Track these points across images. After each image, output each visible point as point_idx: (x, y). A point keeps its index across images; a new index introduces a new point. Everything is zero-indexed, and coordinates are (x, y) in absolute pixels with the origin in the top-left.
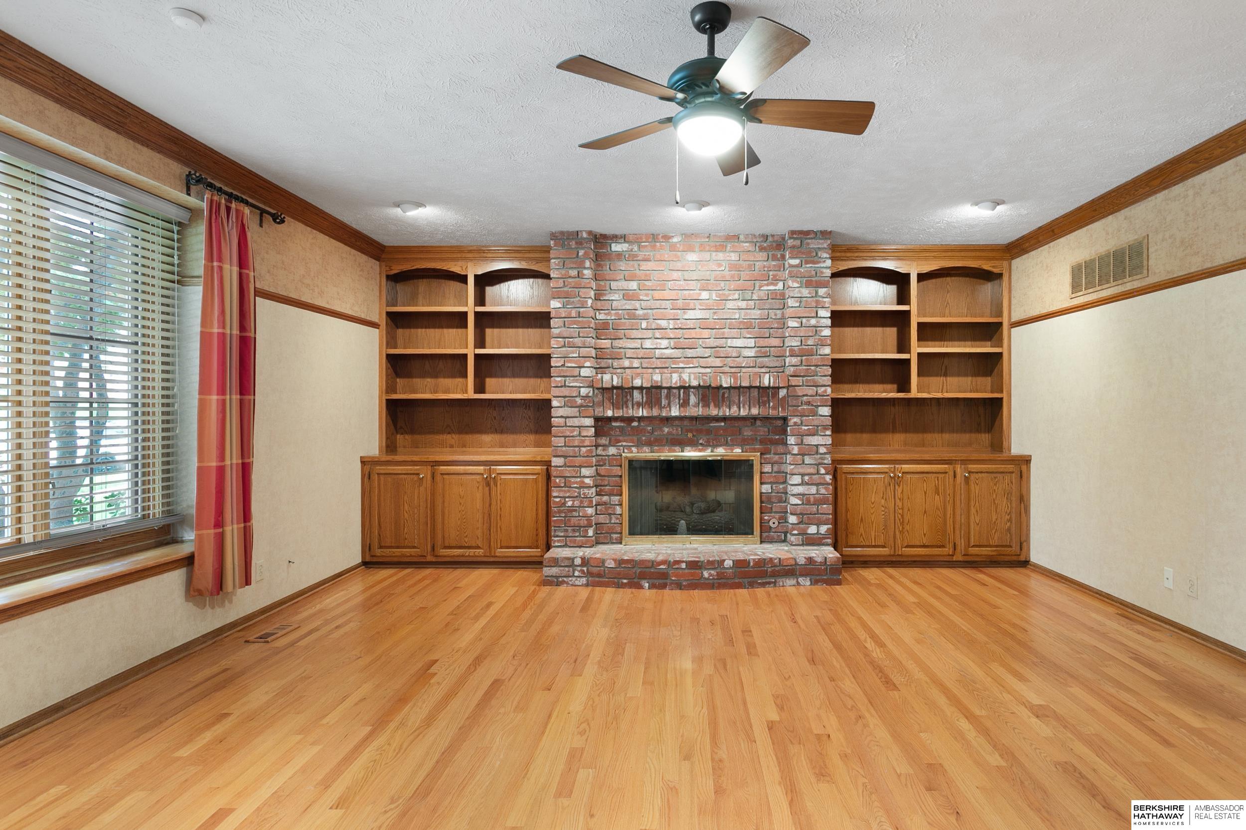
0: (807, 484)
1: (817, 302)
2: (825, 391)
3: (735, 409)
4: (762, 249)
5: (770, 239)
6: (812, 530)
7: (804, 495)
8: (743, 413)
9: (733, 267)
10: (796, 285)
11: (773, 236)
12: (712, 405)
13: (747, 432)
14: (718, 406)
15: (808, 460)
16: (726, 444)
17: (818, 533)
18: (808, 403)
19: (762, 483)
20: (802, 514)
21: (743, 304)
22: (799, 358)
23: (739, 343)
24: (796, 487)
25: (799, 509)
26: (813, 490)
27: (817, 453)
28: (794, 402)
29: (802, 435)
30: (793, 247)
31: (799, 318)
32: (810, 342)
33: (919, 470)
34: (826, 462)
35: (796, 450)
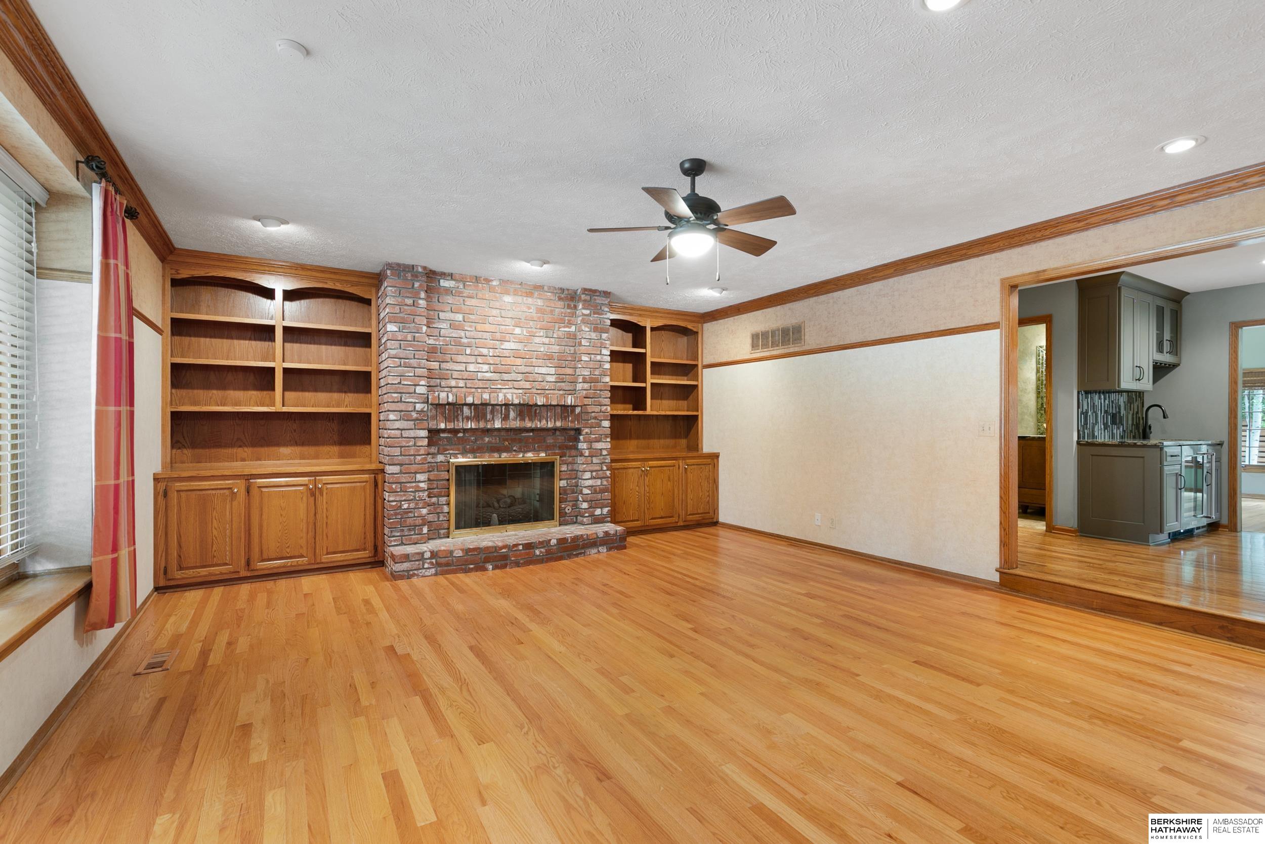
0: (595, 478)
1: (601, 343)
2: (606, 409)
3: (544, 422)
4: (560, 299)
5: (566, 292)
6: (598, 512)
7: (592, 486)
8: (550, 425)
9: (540, 310)
10: (587, 329)
11: (568, 290)
12: (527, 419)
13: (550, 440)
14: (531, 420)
15: (595, 460)
16: (534, 450)
17: (601, 515)
18: (595, 418)
19: (560, 480)
20: (591, 501)
21: (547, 340)
22: (589, 384)
23: (543, 370)
24: (587, 481)
25: (589, 497)
26: (599, 482)
27: (601, 455)
28: (586, 417)
29: (590, 442)
30: (585, 301)
31: (589, 354)
32: (597, 373)
33: (659, 465)
34: (607, 461)
35: (587, 453)
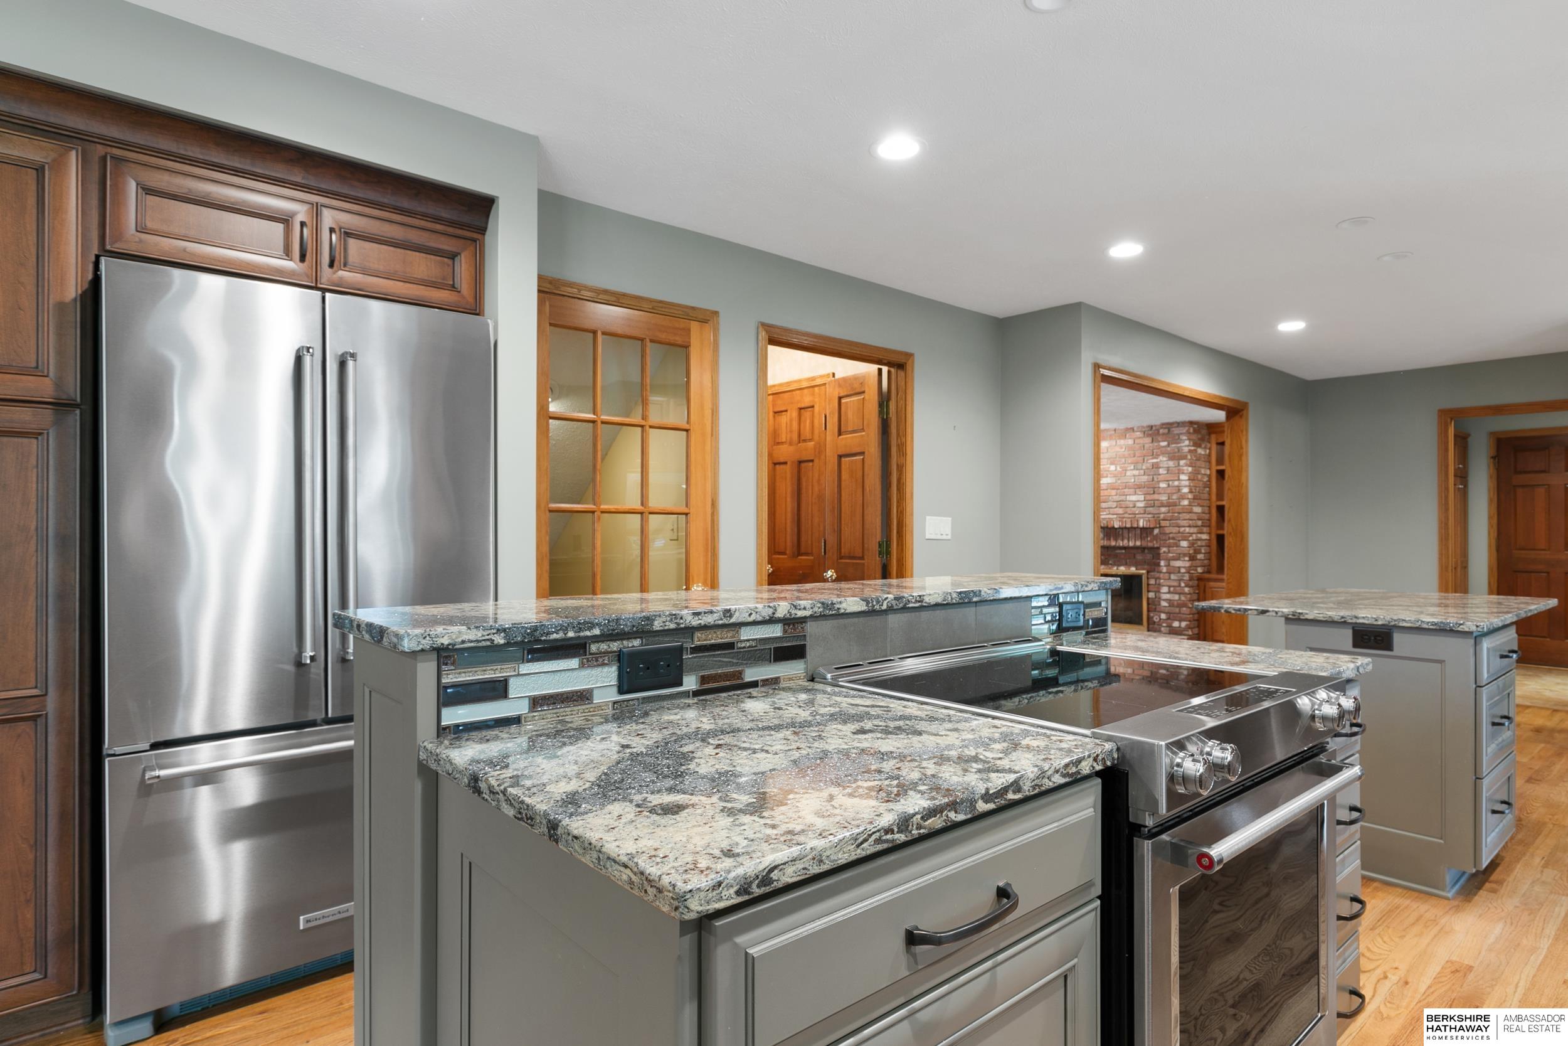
0: (1172, 593)
1: (1179, 470)
2: (1185, 530)
3: (1126, 541)
4: (1149, 435)
5: (1154, 428)
6: (1176, 624)
7: (1170, 600)
8: (1131, 544)
9: (1129, 448)
10: (1165, 459)
11: (1155, 426)
12: (1112, 539)
13: (1139, 557)
14: (1116, 540)
15: (1173, 577)
16: (1126, 564)
17: (1180, 627)
18: (1173, 538)
19: (1148, 591)
20: (1170, 613)
21: (1137, 473)
22: (1167, 508)
23: (1134, 498)
24: (1165, 594)
25: (1167, 610)
26: (1176, 597)
27: (1179, 572)
28: (1164, 538)
29: (1168, 560)
30: (1163, 434)
31: (1168, 481)
32: (1175, 497)
34: (1185, 578)
35: (1164, 570)
